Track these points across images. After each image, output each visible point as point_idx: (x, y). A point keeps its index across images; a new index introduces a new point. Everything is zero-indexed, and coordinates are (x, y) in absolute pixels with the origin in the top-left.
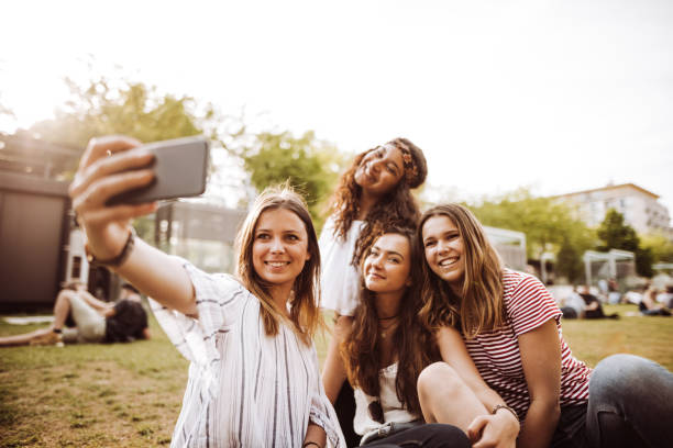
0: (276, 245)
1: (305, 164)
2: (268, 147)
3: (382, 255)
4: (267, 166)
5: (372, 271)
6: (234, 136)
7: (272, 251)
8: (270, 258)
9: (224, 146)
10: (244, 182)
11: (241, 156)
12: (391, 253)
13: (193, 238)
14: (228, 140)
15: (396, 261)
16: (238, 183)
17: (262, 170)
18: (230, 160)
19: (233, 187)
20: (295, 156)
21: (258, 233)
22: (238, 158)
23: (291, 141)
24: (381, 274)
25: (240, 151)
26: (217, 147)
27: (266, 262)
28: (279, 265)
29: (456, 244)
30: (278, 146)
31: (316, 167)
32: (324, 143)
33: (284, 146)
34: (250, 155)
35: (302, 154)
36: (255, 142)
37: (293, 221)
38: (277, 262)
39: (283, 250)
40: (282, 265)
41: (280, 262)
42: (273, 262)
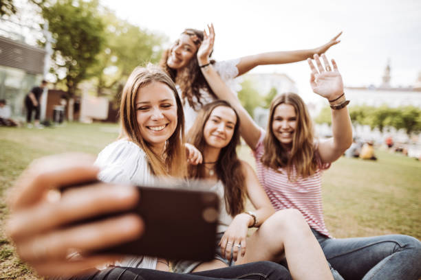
0: (157, 113)
1: (92, 22)
3: (223, 123)
4: (62, 17)
5: (217, 134)
7: (152, 118)
8: (151, 123)
10: (42, 26)
11: (40, 5)
12: (229, 122)
15: (231, 128)
16: (37, 26)
17: (57, 20)
19: (32, 28)
20: (84, 14)
21: (139, 106)
22: (37, 6)
24: (223, 136)
28: (160, 128)
29: (293, 124)
30: (70, 3)
31: (101, 27)
32: (106, 9)
33: (76, 4)
34: (47, 6)
38: (158, 126)
39: (163, 117)
40: (163, 127)
41: (161, 126)
42: (154, 127)
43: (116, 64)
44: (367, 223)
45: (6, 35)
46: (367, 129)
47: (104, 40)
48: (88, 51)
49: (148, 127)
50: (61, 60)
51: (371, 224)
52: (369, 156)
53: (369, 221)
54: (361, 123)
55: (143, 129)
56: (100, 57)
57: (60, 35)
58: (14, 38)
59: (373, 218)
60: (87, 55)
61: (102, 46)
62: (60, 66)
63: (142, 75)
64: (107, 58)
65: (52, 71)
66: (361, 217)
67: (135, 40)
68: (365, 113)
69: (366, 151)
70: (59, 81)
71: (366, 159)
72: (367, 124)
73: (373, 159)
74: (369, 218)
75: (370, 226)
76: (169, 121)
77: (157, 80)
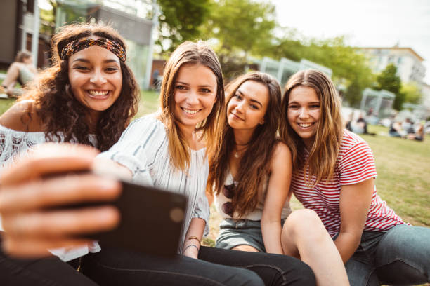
3: (244, 100)
12: (252, 100)
15: (256, 108)
24: (241, 116)
39: (198, 102)
40: (195, 112)
42: (188, 109)
43: (217, 36)
45: (122, 9)
47: (207, 11)
48: (192, 23)
49: (182, 108)
50: (166, 31)
55: (178, 109)
56: (202, 28)
57: (168, 6)
58: (129, 11)
60: (190, 27)
61: (205, 18)
62: (165, 37)
63: (189, 53)
64: (209, 30)
65: (158, 43)
67: (238, 11)
70: (163, 52)
76: (203, 107)
77: (203, 63)
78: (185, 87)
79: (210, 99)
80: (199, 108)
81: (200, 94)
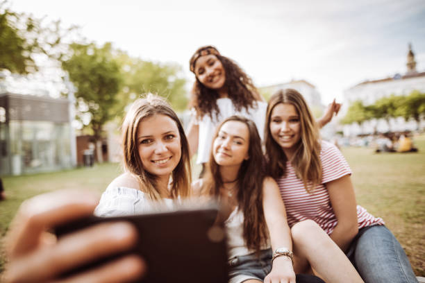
1: (108, 66)
2: (79, 53)
3: (228, 139)
4: (80, 67)
5: (221, 150)
6: (52, 45)
7: (157, 152)
8: (156, 158)
9: (45, 52)
10: (63, 78)
11: (59, 59)
12: (236, 137)
13: (27, 120)
14: (47, 48)
15: (239, 143)
16: (58, 79)
17: (75, 70)
18: (51, 63)
19: (54, 82)
20: (99, 60)
22: (57, 61)
23: (95, 50)
24: (228, 153)
25: (58, 56)
26: (38, 53)
27: (153, 161)
30: (85, 53)
31: (116, 68)
32: (119, 51)
33: (90, 52)
34: (65, 59)
35: (104, 59)
36: (69, 50)
37: (168, 123)
38: (162, 160)
39: (166, 150)
40: (167, 160)
41: (165, 159)
42: (159, 160)
44: (415, 220)
46: (401, 120)
48: (108, 93)
50: (84, 107)
51: (420, 220)
52: (408, 148)
53: (416, 217)
54: (393, 116)
56: (119, 97)
57: (81, 83)
58: (40, 94)
59: (421, 213)
60: (107, 97)
61: (120, 86)
62: (83, 112)
63: (143, 108)
64: (127, 96)
65: (77, 118)
66: (407, 214)
68: (395, 104)
69: (403, 143)
70: (85, 126)
71: (404, 152)
72: (400, 115)
73: (413, 150)
74: (416, 213)
75: (418, 223)
76: (172, 153)
77: (159, 112)
78: (149, 140)
79: (176, 144)
80: (169, 155)
81: (166, 142)
